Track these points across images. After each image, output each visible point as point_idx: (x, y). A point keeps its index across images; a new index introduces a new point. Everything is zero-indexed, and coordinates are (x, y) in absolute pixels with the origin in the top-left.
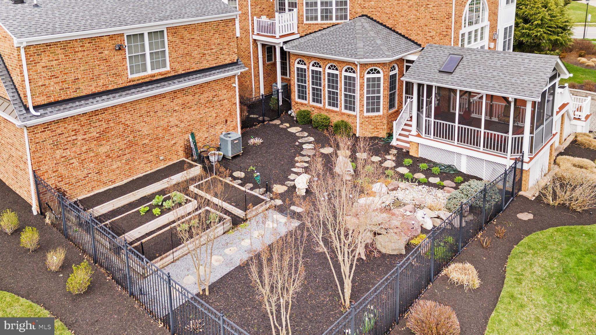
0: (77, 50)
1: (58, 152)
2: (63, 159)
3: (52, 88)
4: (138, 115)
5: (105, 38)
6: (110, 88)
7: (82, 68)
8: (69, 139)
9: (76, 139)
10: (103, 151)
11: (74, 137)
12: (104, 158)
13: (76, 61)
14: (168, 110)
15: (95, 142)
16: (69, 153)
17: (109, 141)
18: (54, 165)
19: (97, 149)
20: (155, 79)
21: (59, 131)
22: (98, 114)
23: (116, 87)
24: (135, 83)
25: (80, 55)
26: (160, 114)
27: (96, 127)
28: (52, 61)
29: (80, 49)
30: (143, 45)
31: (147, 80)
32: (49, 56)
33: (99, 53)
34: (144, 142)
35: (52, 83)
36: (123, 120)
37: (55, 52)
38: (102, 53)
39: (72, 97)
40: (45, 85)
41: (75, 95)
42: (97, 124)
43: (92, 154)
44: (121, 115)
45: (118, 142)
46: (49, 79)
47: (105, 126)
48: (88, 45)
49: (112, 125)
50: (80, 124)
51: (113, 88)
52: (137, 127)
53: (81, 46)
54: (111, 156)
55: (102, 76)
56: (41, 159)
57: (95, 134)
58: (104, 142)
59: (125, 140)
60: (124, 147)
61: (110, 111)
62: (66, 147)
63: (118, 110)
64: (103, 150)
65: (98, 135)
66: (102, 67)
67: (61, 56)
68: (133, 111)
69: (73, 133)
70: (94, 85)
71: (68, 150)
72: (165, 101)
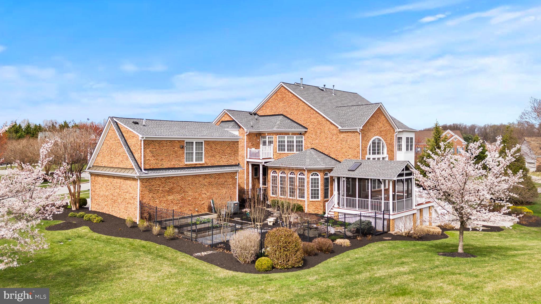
0: (164, 145)
1: (151, 194)
2: (152, 198)
3: (152, 162)
4: (188, 183)
5: (176, 141)
6: (176, 167)
7: (165, 154)
8: (156, 189)
9: (159, 189)
10: (170, 199)
11: (158, 188)
12: (170, 202)
13: (163, 151)
14: (202, 184)
15: (167, 193)
16: (155, 196)
17: (173, 194)
18: (148, 200)
19: (168, 197)
20: (197, 166)
21: (152, 184)
22: (170, 179)
23: (179, 167)
24: (187, 166)
25: (165, 148)
26: (198, 185)
27: (168, 185)
28: (154, 149)
29: (165, 145)
30: (193, 148)
31: (193, 166)
32: (152, 146)
33: (173, 148)
34: (189, 199)
35: (152, 160)
36: (180, 185)
37: (155, 145)
38: (174, 148)
39: (159, 168)
40: (149, 160)
41: (161, 167)
42: (169, 184)
43: (165, 199)
44: (180, 182)
45: (177, 196)
46: (151, 157)
47: (172, 186)
48: (169, 143)
49: (175, 186)
50: (162, 182)
51: (177, 167)
52: (186, 189)
53: (166, 144)
54: (173, 202)
55: (173, 160)
56: (144, 196)
57: (167, 189)
58: (171, 194)
59: (180, 195)
60: (180, 199)
61: (175, 179)
62: (155, 192)
63: (178, 178)
64: (170, 198)
65: (168, 190)
66: (174, 155)
67: (157, 147)
68: (185, 181)
69: (158, 186)
70: (169, 164)
71: (155, 194)
72: (201, 179)
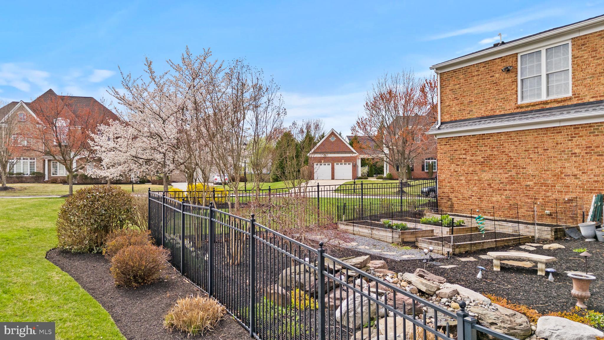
0: (474, 74)
1: (452, 165)
2: (455, 173)
3: (454, 109)
4: (524, 148)
5: (497, 61)
6: (498, 113)
7: (476, 92)
8: (461, 157)
9: (466, 158)
10: (486, 178)
11: (464, 156)
12: (486, 185)
13: (472, 85)
14: (564, 151)
15: (480, 166)
16: (459, 170)
17: (491, 169)
18: (449, 176)
19: (481, 175)
20: (548, 106)
21: (455, 147)
22: (484, 139)
23: (502, 113)
24: (523, 110)
25: (475, 78)
26: (551, 153)
27: (482, 151)
28: (456, 85)
29: (476, 73)
30: (540, 65)
31: (537, 108)
32: (454, 81)
33: (491, 77)
34: (528, 183)
35: (454, 105)
36: (507, 150)
37: (458, 77)
38: (493, 76)
39: (466, 118)
40: (450, 105)
41: (469, 117)
42: (483, 148)
43: (476, 178)
44: (506, 145)
45: (500, 173)
46: (453, 100)
47: (489, 152)
48: (482, 69)
49: (496, 153)
50: (470, 145)
51: (500, 113)
52: (521, 162)
53: (477, 71)
54: (492, 185)
55: (491, 100)
56: (442, 168)
57: (480, 158)
58: (487, 169)
59: (506, 173)
60: (506, 181)
61: (495, 138)
62: (459, 163)
63: (502, 138)
64: (486, 176)
65: (482, 160)
66: (492, 91)
67: (462, 81)
68: (518, 143)
69: (464, 152)
70: (484, 109)
71: (459, 167)
72: (559, 138)
